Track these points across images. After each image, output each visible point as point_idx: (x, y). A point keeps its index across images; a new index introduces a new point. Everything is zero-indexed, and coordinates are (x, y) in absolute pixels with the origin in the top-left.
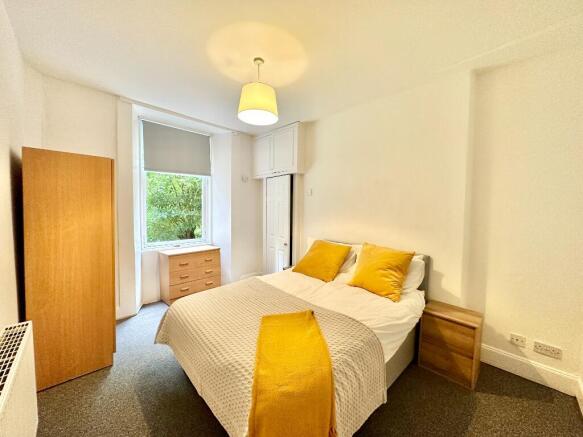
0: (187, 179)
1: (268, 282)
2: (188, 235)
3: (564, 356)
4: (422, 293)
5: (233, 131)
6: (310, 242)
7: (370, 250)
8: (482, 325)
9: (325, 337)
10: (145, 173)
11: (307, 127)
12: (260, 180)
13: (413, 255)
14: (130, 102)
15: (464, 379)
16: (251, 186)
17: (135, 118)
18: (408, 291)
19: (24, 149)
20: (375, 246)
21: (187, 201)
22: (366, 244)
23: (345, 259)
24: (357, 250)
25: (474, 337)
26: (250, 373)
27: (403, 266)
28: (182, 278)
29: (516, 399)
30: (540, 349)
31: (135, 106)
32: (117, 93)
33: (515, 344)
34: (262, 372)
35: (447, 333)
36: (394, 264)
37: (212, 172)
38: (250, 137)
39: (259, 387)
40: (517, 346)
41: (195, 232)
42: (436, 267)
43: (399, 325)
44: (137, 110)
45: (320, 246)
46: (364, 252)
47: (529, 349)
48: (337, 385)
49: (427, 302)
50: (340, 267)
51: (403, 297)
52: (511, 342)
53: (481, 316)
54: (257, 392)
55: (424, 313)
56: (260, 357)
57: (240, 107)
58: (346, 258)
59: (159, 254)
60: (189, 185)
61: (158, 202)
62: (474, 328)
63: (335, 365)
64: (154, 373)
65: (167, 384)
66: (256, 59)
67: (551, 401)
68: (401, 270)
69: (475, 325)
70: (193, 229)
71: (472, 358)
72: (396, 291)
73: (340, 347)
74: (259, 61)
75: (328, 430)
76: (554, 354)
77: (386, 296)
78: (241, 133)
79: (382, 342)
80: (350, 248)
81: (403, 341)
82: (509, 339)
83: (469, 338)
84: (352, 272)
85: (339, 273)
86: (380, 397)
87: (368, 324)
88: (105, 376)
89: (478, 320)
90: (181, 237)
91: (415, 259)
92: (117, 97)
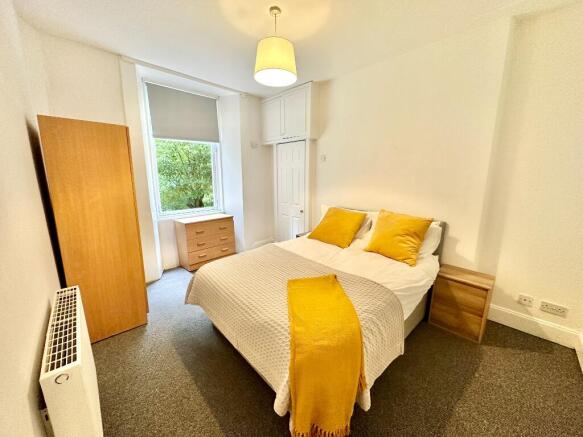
0: (193, 146)
1: (287, 249)
2: (198, 203)
3: (569, 314)
4: (437, 257)
5: (241, 93)
6: (324, 210)
7: (387, 218)
8: (493, 286)
9: (351, 299)
10: (153, 140)
11: (321, 87)
12: (270, 146)
13: (431, 221)
14: (133, 62)
15: (471, 334)
16: (260, 152)
17: (139, 80)
18: (425, 255)
19: (40, 117)
20: (392, 213)
21: (194, 169)
22: (383, 211)
23: (360, 226)
24: (373, 217)
25: (485, 298)
26: (286, 330)
27: (420, 232)
28: (199, 245)
29: (518, 352)
30: (546, 308)
31: (138, 66)
32: (120, 52)
33: (523, 303)
34: (298, 329)
35: (460, 295)
36: (412, 230)
37: (221, 139)
38: (258, 100)
39: (296, 342)
40: (524, 305)
41: (204, 200)
42: (452, 233)
43: (415, 287)
44: (141, 70)
45: (334, 213)
46: (380, 219)
47: (535, 307)
48: (364, 340)
49: (441, 266)
50: (356, 233)
51: (419, 261)
52: (519, 302)
53: (493, 278)
54: (295, 346)
55: (438, 276)
56: (293, 316)
57: (257, 67)
58: (362, 224)
59: (174, 222)
60: (195, 152)
61: (167, 170)
62: (487, 290)
63: (362, 323)
64: (186, 330)
65: (200, 339)
66: (272, 9)
67: (551, 352)
68: (418, 236)
69: (488, 287)
70: (202, 197)
71: (482, 316)
72: (413, 256)
73: (366, 308)
74: (275, 11)
75: (358, 376)
76: (560, 312)
77: (403, 261)
78: (249, 96)
79: (403, 303)
80: (365, 215)
81: (419, 301)
82: (517, 299)
83: (481, 299)
84: (367, 238)
85: (354, 239)
86: (398, 349)
87: (389, 287)
88: (142, 332)
89: (491, 282)
90: (191, 206)
91: (433, 225)
92: (120, 56)
